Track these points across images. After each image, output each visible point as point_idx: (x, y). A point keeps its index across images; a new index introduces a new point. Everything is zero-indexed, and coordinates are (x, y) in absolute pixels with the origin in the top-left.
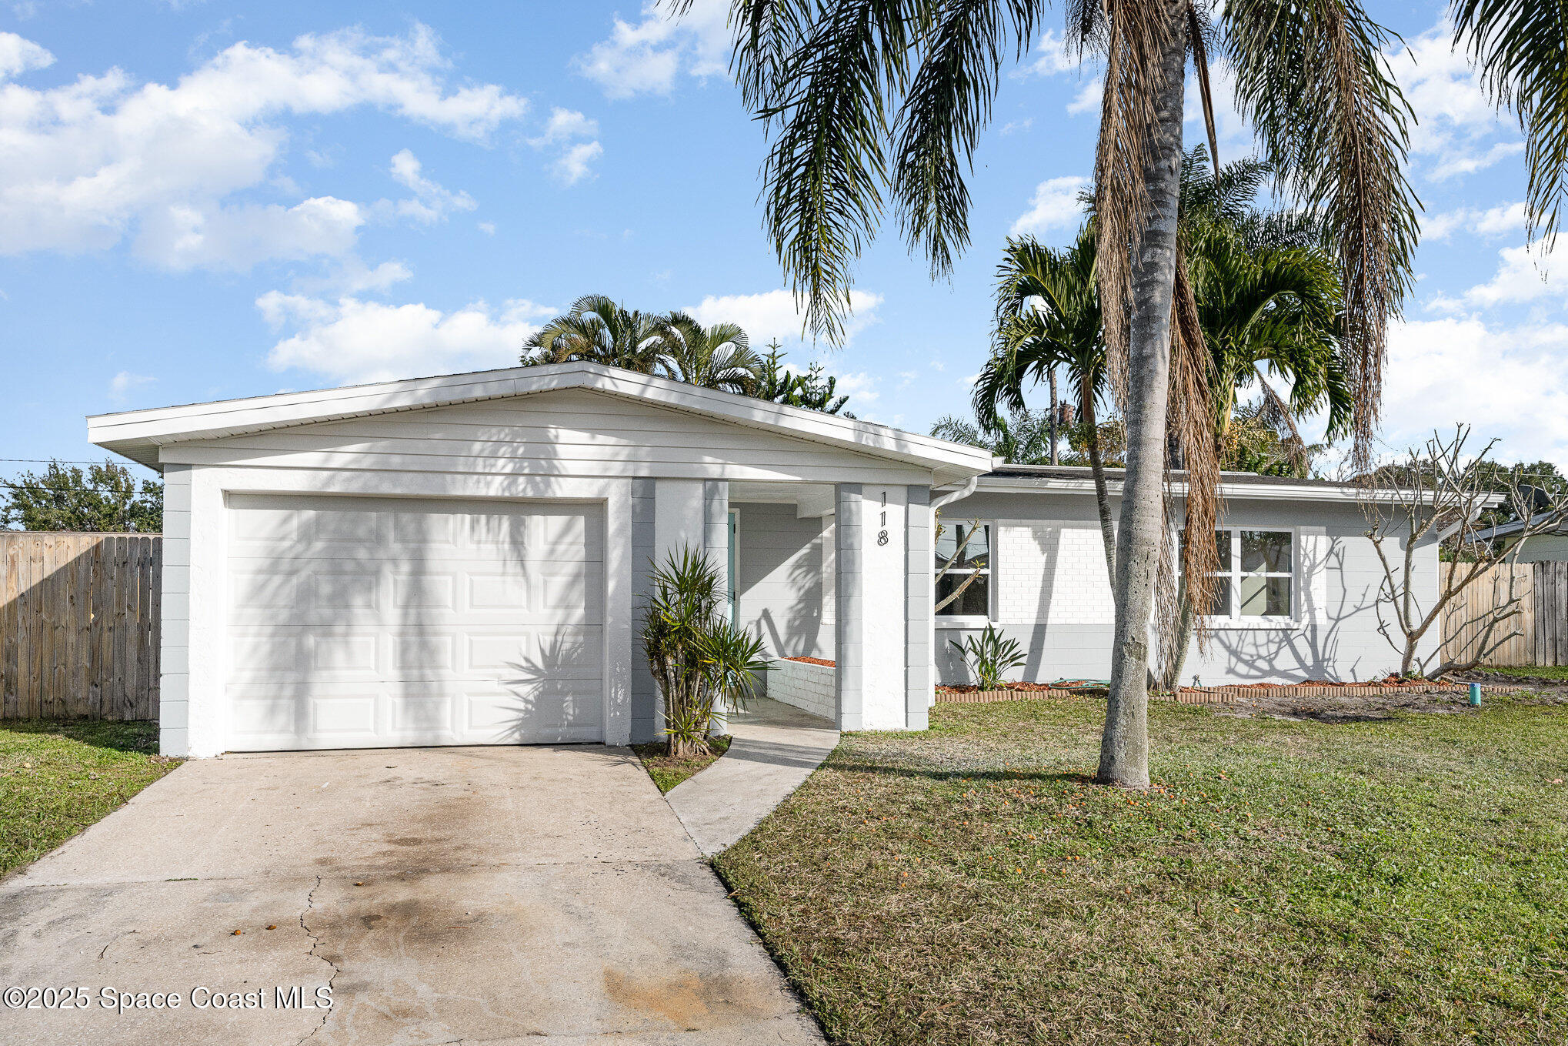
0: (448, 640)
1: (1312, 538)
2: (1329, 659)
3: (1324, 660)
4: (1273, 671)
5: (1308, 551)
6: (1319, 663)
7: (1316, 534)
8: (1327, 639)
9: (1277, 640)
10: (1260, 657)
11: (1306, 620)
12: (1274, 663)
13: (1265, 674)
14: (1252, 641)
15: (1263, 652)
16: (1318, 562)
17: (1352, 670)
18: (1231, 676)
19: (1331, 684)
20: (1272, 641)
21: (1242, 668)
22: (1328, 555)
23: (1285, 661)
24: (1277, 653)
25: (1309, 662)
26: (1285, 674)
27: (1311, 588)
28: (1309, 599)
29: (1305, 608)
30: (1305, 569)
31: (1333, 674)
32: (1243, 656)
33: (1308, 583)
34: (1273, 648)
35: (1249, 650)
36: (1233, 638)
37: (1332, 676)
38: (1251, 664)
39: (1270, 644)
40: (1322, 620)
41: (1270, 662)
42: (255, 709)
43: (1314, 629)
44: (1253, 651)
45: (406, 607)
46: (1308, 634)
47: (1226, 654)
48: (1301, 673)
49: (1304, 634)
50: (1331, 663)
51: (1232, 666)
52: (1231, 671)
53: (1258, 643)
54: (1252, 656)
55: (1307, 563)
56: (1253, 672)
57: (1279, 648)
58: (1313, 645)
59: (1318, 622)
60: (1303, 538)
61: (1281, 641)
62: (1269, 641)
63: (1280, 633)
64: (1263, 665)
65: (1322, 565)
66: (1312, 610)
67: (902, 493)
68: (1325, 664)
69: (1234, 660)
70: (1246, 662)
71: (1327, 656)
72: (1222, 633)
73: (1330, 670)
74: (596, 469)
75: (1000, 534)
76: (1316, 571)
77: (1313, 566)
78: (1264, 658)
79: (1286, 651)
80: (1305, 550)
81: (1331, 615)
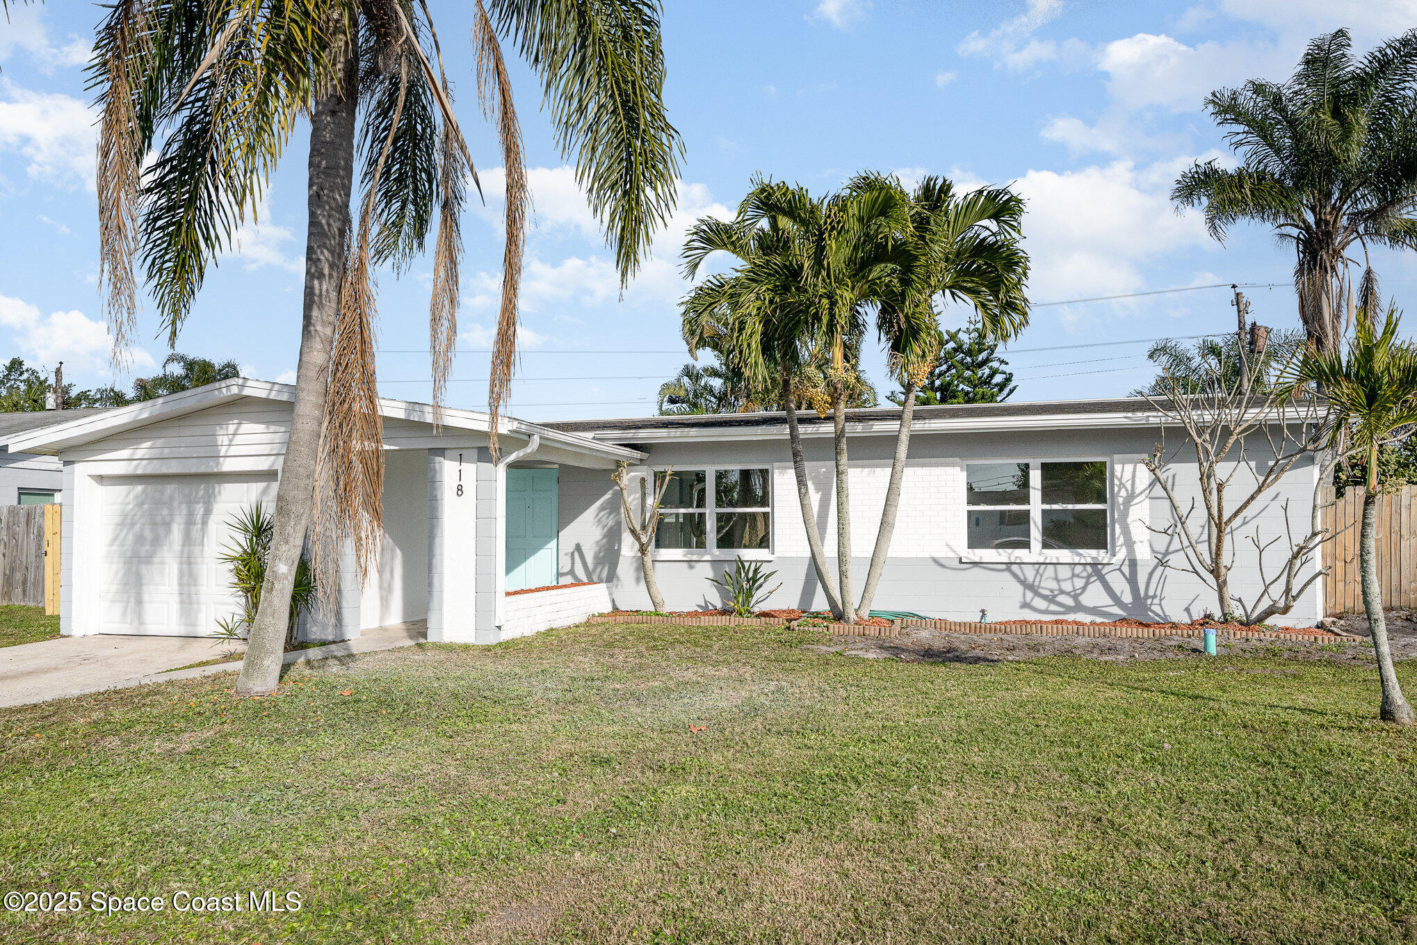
0: (205, 567)
1: (1129, 468)
2: (1154, 596)
3: (1147, 597)
4: (1079, 607)
5: (1124, 481)
6: (1140, 601)
7: (1135, 463)
8: (1151, 574)
9: (1085, 574)
10: (1062, 592)
11: (1122, 554)
12: (1080, 598)
13: (1069, 610)
14: (1053, 575)
15: (1067, 586)
16: (1137, 492)
17: (1187, 610)
18: (1026, 611)
19: (1158, 623)
20: (1078, 576)
21: (1040, 603)
22: (1152, 485)
23: (1095, 596)
24: (1084, 588)
25: (1127, 598)
26: (1094, 611)
27: (1129, 520)
28: (1126, 532)
29: (1120, 541)
30: (1121, 500)
31: (1160, 612)
32: (1041, 591)
33: (1125, 514)
34: (1079, 583)
35: (1048, 584)
36: (1029, 573)
37: (1158, 615)
38: (1051, 599)
39: (1075, 579)
40: (1143, 554)
41: (1076, 598)
42: (117, 609)
43: (1133, 564)
44: (1054, 585)
45: (183, 545)
46: (1126, 569)
47: (1020, 588)
48: (1116, 610)
49: (1119, 570)
50: (1156, 601)
51: (1028, 600)
52: (1025, 605)
53: (1060, 577)
54: (1052, 591)
55: (1123, 493)
56: (1053, 607)
57: (1087, 584)
58: (1132, 580)
59: (1139, 556)
60: (1118, 468)
61: (1089, 576)
62: (1074, 575)
63: (1088, 567)
64: (1069, 602)
65: (1143, 496)
66: (1130, 544)
67: (474, 453)
68: (1149, 601)
69: (1029, 595)
70: (1045, 597)
71: (1151, 593)
72: (1014, 567)
73: (1156, 608)
74: (266, 449)
75: (776, 476)
76: (1136, 501)
77: (1131, 497)
78: (1068, 594)
79: (1096, 587)
80: (1120, 480)
81: (1156, 549)
